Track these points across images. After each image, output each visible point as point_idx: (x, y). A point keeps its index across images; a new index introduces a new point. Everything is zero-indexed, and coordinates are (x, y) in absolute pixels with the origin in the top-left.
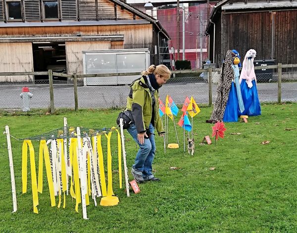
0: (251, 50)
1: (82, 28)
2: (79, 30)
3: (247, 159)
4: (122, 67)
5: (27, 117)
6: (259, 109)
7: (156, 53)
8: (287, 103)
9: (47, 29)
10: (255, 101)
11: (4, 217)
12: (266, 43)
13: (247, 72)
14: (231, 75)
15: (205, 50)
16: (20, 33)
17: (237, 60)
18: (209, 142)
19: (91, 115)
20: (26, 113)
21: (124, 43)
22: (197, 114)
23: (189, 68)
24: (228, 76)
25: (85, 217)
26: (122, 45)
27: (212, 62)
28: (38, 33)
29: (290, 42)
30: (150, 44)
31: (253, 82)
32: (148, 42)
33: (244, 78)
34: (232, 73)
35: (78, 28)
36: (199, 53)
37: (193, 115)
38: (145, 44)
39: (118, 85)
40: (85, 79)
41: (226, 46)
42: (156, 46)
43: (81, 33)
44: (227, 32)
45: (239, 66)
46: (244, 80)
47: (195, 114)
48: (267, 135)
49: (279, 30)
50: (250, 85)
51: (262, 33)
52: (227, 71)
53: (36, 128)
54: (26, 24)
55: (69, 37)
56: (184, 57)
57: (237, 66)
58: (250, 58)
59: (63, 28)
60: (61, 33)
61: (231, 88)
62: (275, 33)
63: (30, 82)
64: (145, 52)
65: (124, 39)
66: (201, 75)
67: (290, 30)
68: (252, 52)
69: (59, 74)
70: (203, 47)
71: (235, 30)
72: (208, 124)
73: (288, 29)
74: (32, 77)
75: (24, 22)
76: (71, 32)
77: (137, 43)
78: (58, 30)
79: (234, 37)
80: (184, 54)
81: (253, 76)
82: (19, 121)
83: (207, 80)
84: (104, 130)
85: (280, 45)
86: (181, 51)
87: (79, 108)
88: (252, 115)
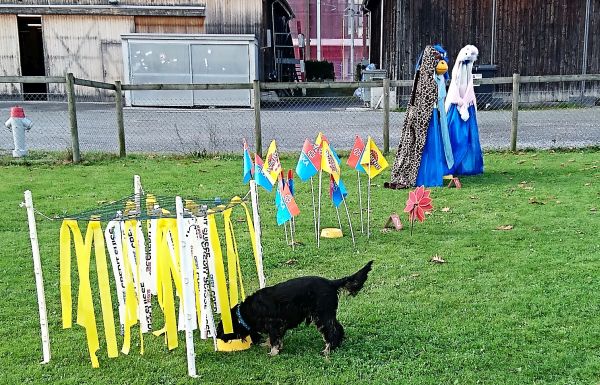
0: (468, 46)
3: (476, 259)
4: (203, 70)
5: (23, 168)
6: (480, 163)
7: (269, 45)
8: (528, 150)
10: (474, 146)
11: (28, 372)
12: (480, 32)
13: (459, 89)
14: (433, 97)
15: (359, 42)
17: (443, 65)
18: (399, 226)
19: (156, 167)
20: (21, 161)
21: (206, 21)
22: (381, 170)
23: (331, 77)
24: (427, 98)
25: (192, 372)
26: (202, 25)
27: (378, 67)
29: (526, 33)
30: (257, 25)
31: (471, 109)
32: (253, 22)
33: (454, 102)
34: (434, 91)
36: (347, 48)
37: (372, 173)
38: (248, 26)
39: (194, 107)
40: (127, 93)
41: (406, 36)
42: (269, 31)
44: (408, 9)
45: (445, 77)
46: (454, 106)
47: (378, 172)
48: (504, 213)
49: (506, 8)
50: (465, 116)
51: (474, 12)
52: (425, 88)
53: (48, 192)
55: (92, 6)
56: (319, 54)
57: (442, 77)
58: (466, 62)
61: (431, 121)
62: (499, 15)
63: (14, 96)
64: (247, 43)
65: (206, 14)
66: (357, 93)
67: (526, 9)
68: (469, 51)
70: (356, 36)
71: (423, 5)
72: (389, 190)
73: (523, 6)
74: (18, 86)
77: (232, 22)
79: (422, 19)
80: (319, 48)
81: (471, 97)
82: (11, 176)
83: (369, 102)
84: (219, 204)
85: (507, 37)
86: (313, 42)
87: (128, 153)
88: (468, 174)
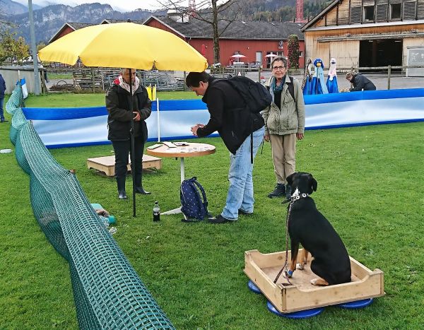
1: (419, 26)
2: (416, 28)
9: (391, 28)
16: (371, 32)
28: (384, 32)
35: (414, 26)
43: (417, 31)
54: (377, 25)
55: (407, 34)
59: (403, 27)
60: (401, 31)
69: (397, 67)
75: (374, 22)
76: (409, 30)
78: (399, 29)
